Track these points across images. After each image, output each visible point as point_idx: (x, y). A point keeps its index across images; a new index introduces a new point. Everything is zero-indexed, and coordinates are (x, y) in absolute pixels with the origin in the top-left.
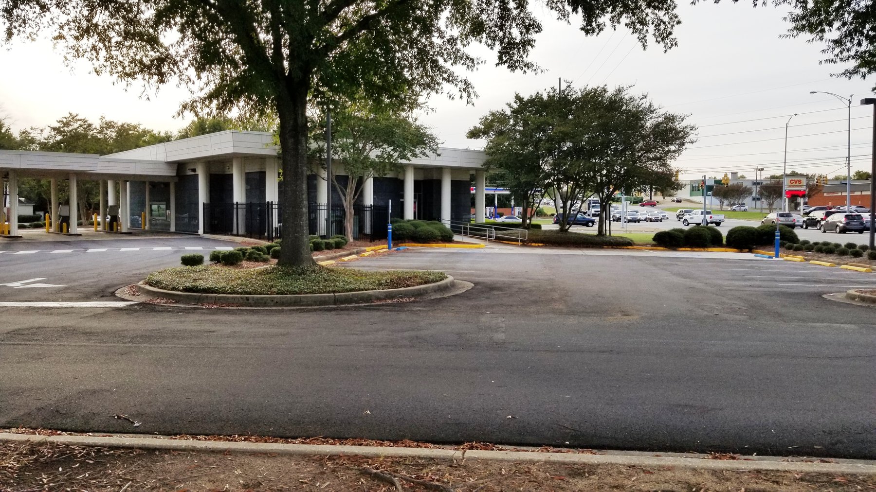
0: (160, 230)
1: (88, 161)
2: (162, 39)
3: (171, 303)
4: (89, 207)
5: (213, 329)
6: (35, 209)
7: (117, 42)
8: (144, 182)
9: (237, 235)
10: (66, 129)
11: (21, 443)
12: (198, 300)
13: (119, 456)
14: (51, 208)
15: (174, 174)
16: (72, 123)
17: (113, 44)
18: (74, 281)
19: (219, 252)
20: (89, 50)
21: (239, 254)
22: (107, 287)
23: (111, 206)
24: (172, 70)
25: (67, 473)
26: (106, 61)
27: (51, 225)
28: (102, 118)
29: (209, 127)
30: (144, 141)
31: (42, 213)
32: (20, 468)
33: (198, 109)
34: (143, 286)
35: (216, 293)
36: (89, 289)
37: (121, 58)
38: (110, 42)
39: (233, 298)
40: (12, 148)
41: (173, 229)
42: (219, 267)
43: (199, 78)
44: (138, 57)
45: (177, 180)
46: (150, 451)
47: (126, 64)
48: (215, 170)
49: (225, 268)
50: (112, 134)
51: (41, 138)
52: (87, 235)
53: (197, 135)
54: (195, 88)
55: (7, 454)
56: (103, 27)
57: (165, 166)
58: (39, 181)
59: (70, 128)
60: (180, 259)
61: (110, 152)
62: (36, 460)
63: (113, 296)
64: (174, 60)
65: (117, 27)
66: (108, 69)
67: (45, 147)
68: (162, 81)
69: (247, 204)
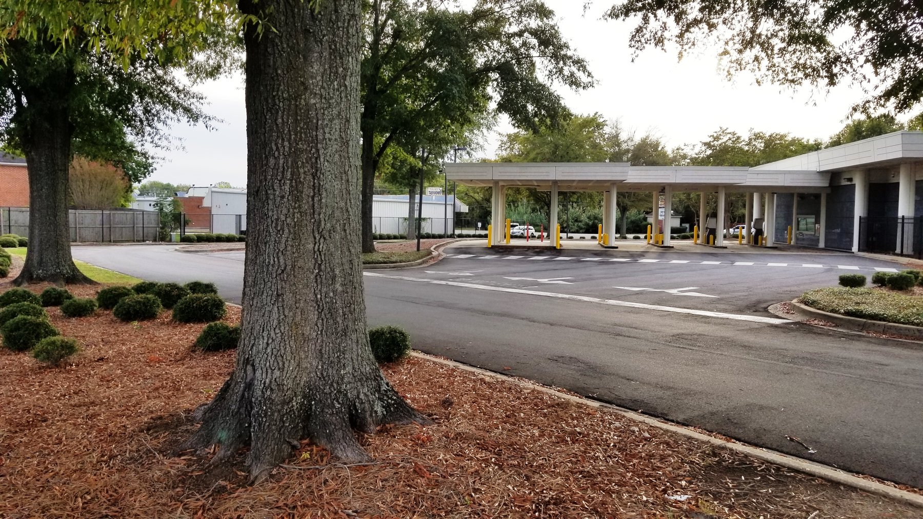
0: (807, 246)
1: (738, 173)
2: (830, 38)
3: (830, 326)
4: (734, 219)
5: (884, 362)
6: (682, 222)
7: (780, 49)
8: (792, 195)
9: (902, 255)
10: (716, 143)
11: (703, 442)
12: (863, 327)
13: (800, 480)
14: (698, 221)
15: (827, 185)
16: (722, 137)
17: (776, 50)
18: (727, 292)
19: (885, 274)
20: (751, 61)
21: (910, 277)
22: (759, 302)
23: (756, 219)
24: (845, 70)
25: (750, 483)
26: (768, 70)
27: (698, 236)
28: (751, 129)
29: (867, 130)
30: (791, 151)
31: (687, 225)
32: (706, 467)
33: (871, 110)
34: (798, 304)
35: (884, 321)
36: (740, 303)
37: (783, 65)
38: (772, 50)
39: (906, 329)
40: (665, 164)
41: (822, 245)
42: (885, 291)
43: (877, 74)
44: (802, 61)
45: (829, 191)
46: (835, 484)
47: (789, 70)
48: (876, 179)
49: (894, 294)
50: (760, 145)
51: (692, 153)
52: (732, 248)
53: (852, 140)
54: (869, 87)
55: (692, 450)
56: (767, 36)
57: (818, 177)
58: (689, 195)
59: (720, 142)
60: (838, 278)
61: (758, 164)
62: (719, 463)
63: (765, 312)
64: (848, 59)
65: (781, 34)
66: (770, 77)
67: (696, 162)
68: (832, 83)
69: (915, 218)
